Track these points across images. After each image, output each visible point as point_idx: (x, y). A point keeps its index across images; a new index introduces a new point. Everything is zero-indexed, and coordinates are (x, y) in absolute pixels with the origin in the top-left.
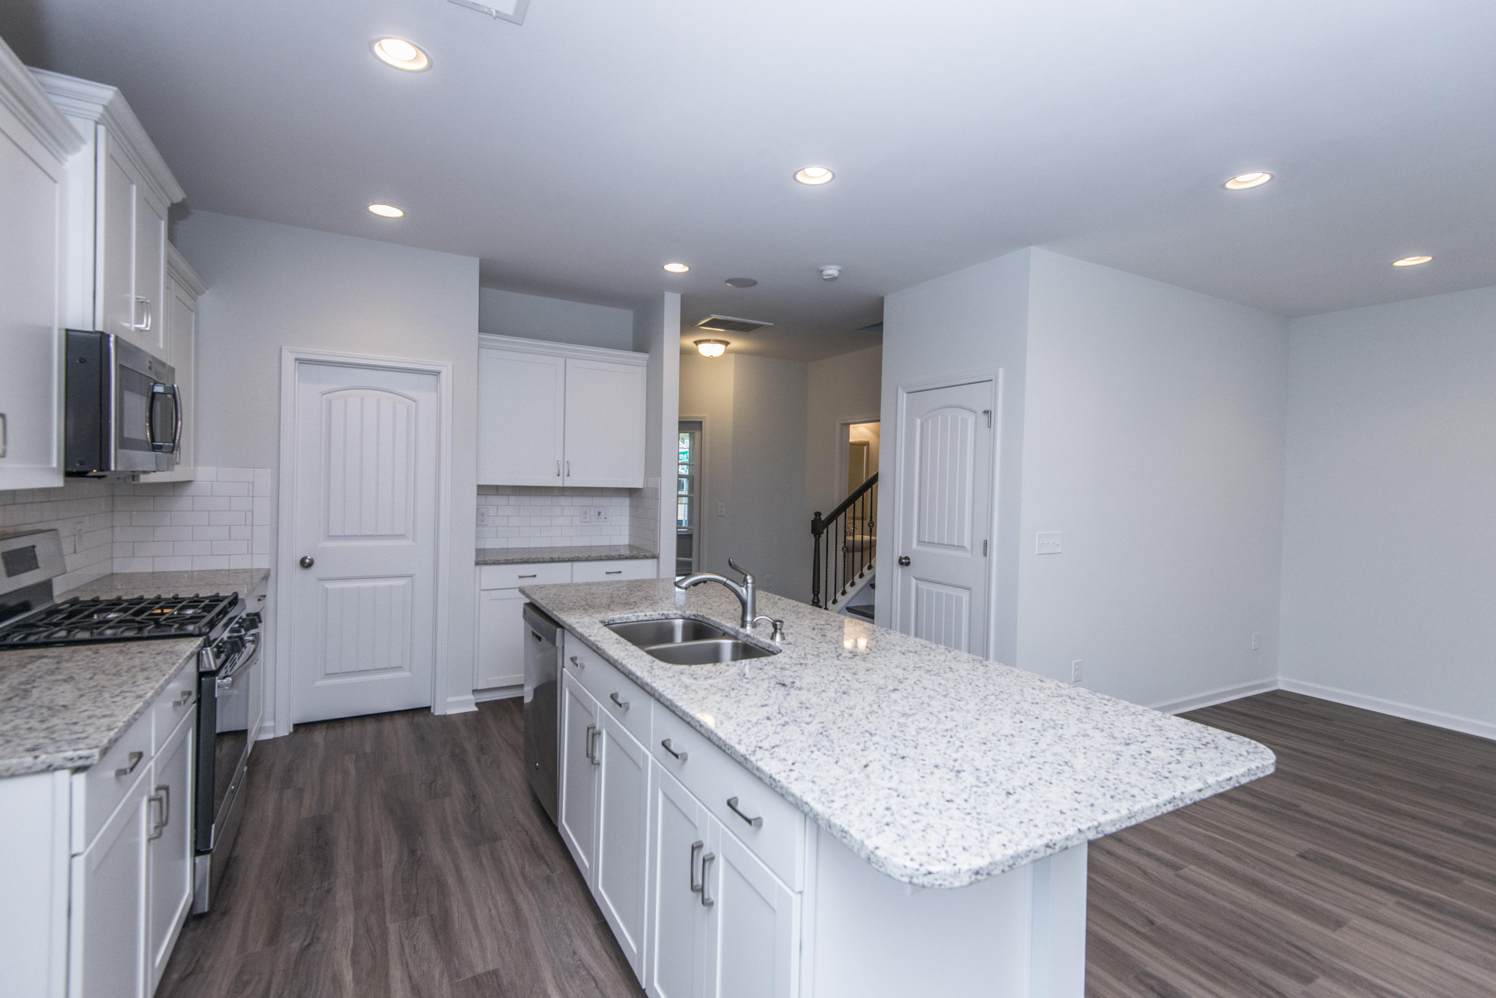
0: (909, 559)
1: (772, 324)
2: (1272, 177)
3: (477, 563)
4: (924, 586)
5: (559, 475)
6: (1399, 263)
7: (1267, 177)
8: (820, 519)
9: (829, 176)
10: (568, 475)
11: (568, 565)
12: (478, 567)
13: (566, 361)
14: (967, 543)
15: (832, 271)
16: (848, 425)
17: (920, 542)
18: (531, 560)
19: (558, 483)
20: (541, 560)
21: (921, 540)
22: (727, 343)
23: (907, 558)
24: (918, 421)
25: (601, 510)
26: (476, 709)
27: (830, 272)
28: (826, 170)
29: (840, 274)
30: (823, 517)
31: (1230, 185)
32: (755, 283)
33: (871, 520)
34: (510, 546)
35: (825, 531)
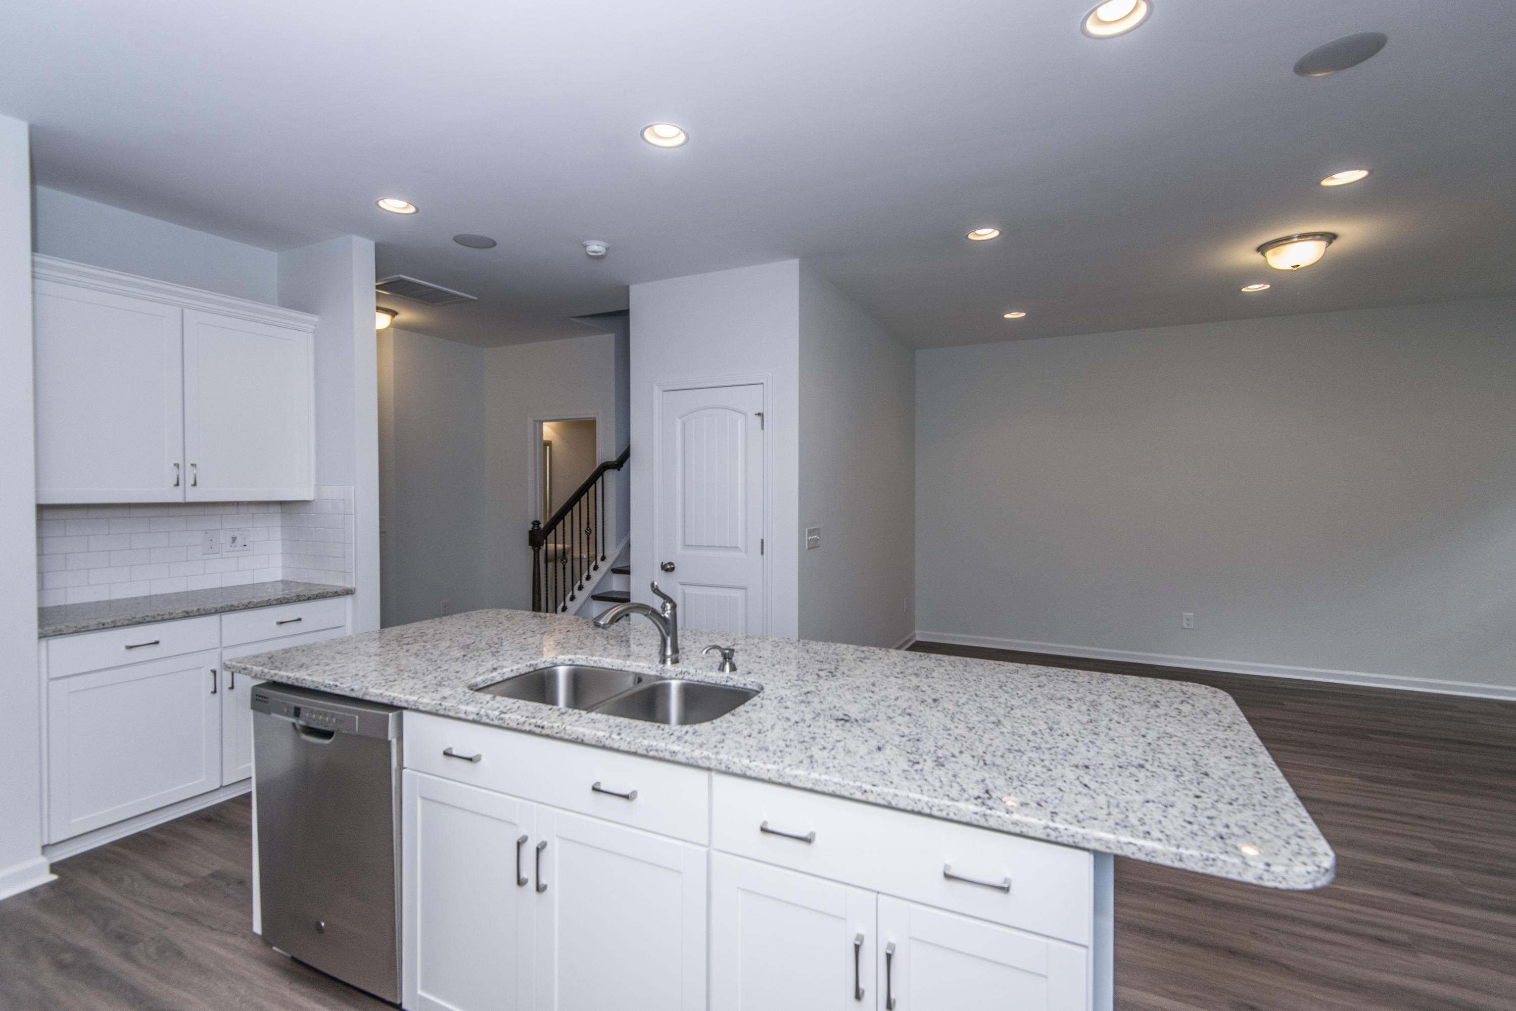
0: (673, 564)
1: (476, 298)
2: (1001, 233)
3: (42, 636)
4: (689, 590)
5: (178, 484)
6: (1007, 316)
7: (996, 233)
8: (539, 528)
9: (681, 138)
10: (195, 484)
11: (214, 619)
12: (44, 642)
13: (183, 310)
14: (741, 545)
15: (596, 247)
16: (541, 422)
17: (686, 546)
18: (148, 619)
19: (176, 496)
20: (166, 617)
21: (687, 543)
22: (394, 314)
23: (671, 563)
24: (679, 422)
25: (236, 534)
26: (54, 877)
27: (596, 248)
28: (679, 130)
29: (606, 252)
30: (542, 526)
31: (971, 237)
32: (494, 244)
33: (588, 527)
34: (113, 597)
35: (545, 541)
